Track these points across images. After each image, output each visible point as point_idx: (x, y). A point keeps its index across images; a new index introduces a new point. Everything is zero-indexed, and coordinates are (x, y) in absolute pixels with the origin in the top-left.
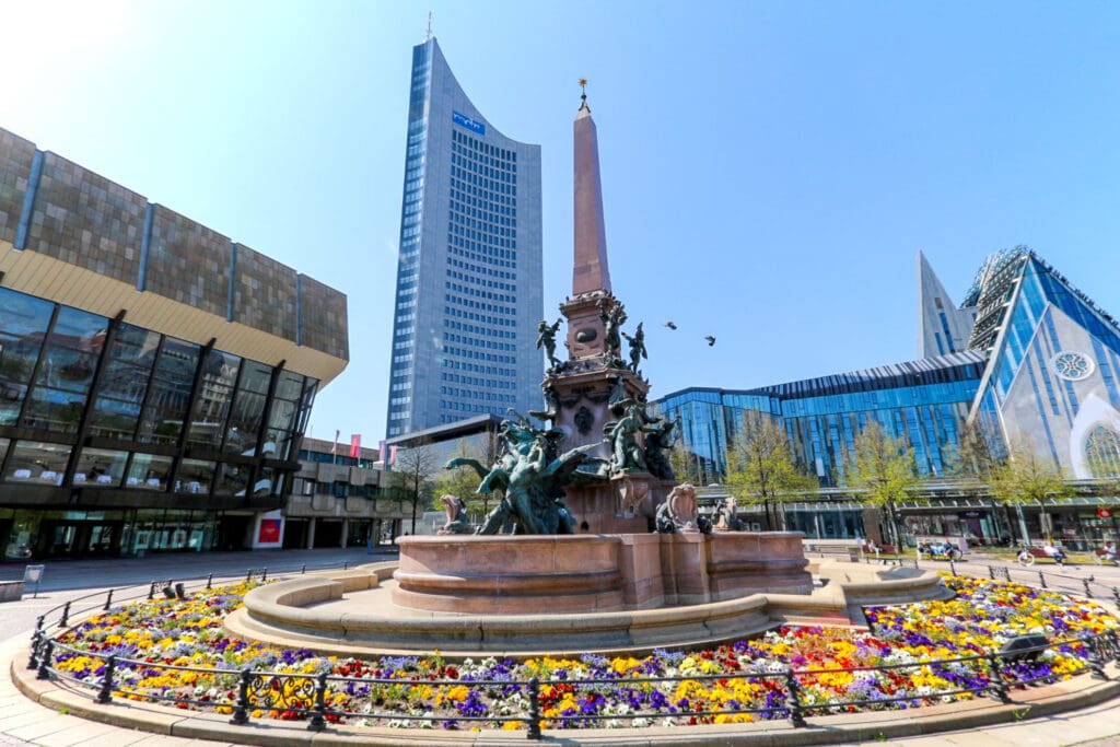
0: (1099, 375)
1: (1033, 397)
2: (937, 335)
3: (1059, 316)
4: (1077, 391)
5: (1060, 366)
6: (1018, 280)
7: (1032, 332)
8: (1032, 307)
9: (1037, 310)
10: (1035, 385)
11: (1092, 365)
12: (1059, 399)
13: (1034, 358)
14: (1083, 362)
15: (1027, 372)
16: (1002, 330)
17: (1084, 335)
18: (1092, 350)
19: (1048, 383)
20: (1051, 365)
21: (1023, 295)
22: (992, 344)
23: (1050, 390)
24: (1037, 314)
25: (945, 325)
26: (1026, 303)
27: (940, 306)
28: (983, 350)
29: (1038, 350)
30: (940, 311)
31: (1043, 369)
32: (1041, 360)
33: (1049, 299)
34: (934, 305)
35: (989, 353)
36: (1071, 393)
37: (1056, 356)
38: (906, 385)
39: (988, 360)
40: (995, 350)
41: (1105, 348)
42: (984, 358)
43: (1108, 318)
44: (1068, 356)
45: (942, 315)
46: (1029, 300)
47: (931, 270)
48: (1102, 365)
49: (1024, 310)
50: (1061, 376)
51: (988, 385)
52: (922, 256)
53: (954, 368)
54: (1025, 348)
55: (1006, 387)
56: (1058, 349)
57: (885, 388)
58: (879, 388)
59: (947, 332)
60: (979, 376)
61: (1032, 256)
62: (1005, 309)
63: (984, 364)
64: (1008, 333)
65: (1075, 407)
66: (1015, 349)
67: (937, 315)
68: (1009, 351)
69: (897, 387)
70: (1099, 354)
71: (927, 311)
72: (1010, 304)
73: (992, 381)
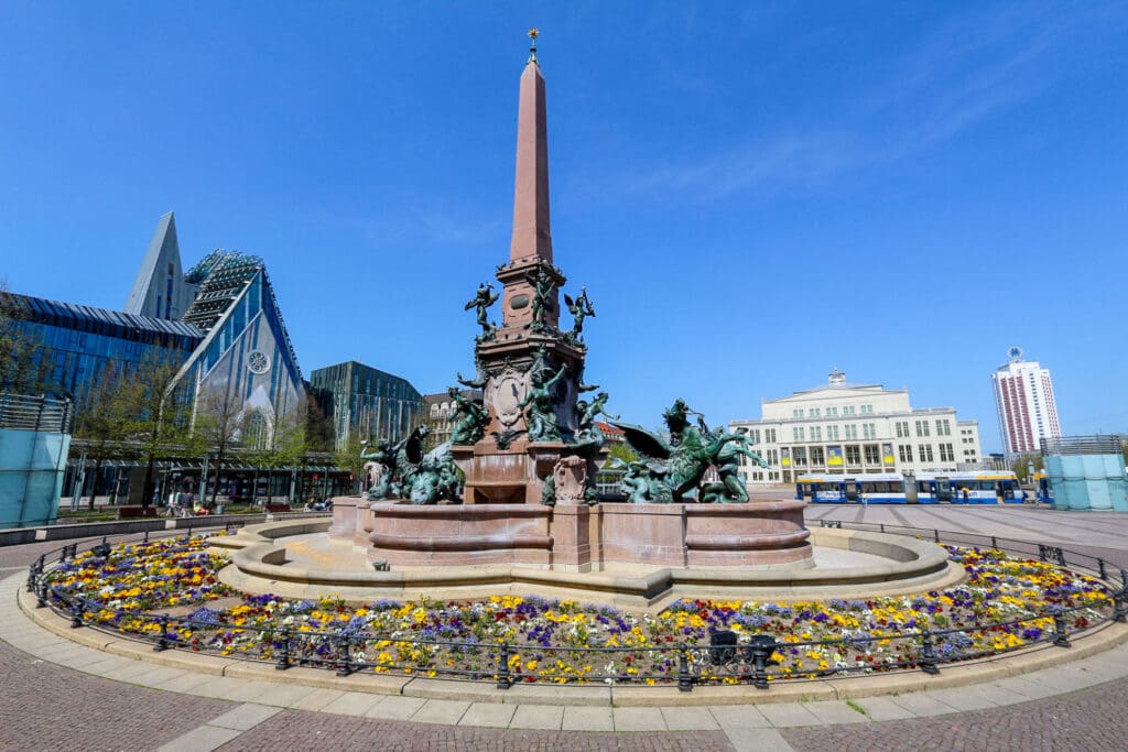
0: (270, 374)
1: (226, 380)
2: (159, 298)
3: (264, 322)
4: (254, 381)
5: (251, 360)
6: (248, 283)
7: (243, 327)
8: (250, 306)
9: (253, 312)
10: (231, 369)
11: (268, 367)
12: (242, 384)
13: (238, 349)
14: (265, 362)
15: (229, 357)
16: (224, 317)
17: (272, 342)
18: (272, 356)
19: (239, 370)
20: (247, 356)
21: (247, 296)
22: (212, 326)
23: (239, 376)
24: (251, 316)
25: (170, 292)
26: (247, 303)
27: (171, 272)
28: (201, 327)
29: (243, 343)
30: (170, 277)
31: (241, 358)
32: (242, 351)
33: (263, 307)
34: (166, 270)
35: (207, 332)
36: (250, 382)
37: (252, 352)
38: (124, 337)
39: (204, 338)
40: (213, 332)
41: (280, 356)
42: (201, 336)
43: (287, 335)
44: (259, 354)
45: (170, 281)
46: (250, 301)
47: (175, 237)
48: (274, 366)
49: (244, 307)
50: (250, 368)
51: (197, 360)
52: (172, 220)
53: (175, 335)
54: (235, 338)
55: (210, 366)
56: (254, 347)
57: (101, 333)
58: (94, 332)
59: (169, 299)
60: (192, 350)
61: (263, 269)
62: (232, 301)
63: (200, 340)
64: (227, 321)
65: (249, 393)
66: (227, 337)
67: (166, 279)
68: (223, 336)
69: (114, 336)
70: (276, 358)
71: (158, 272)
72: (237, 299)
73: (201, 358)
